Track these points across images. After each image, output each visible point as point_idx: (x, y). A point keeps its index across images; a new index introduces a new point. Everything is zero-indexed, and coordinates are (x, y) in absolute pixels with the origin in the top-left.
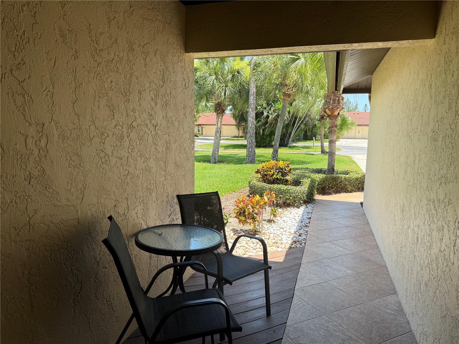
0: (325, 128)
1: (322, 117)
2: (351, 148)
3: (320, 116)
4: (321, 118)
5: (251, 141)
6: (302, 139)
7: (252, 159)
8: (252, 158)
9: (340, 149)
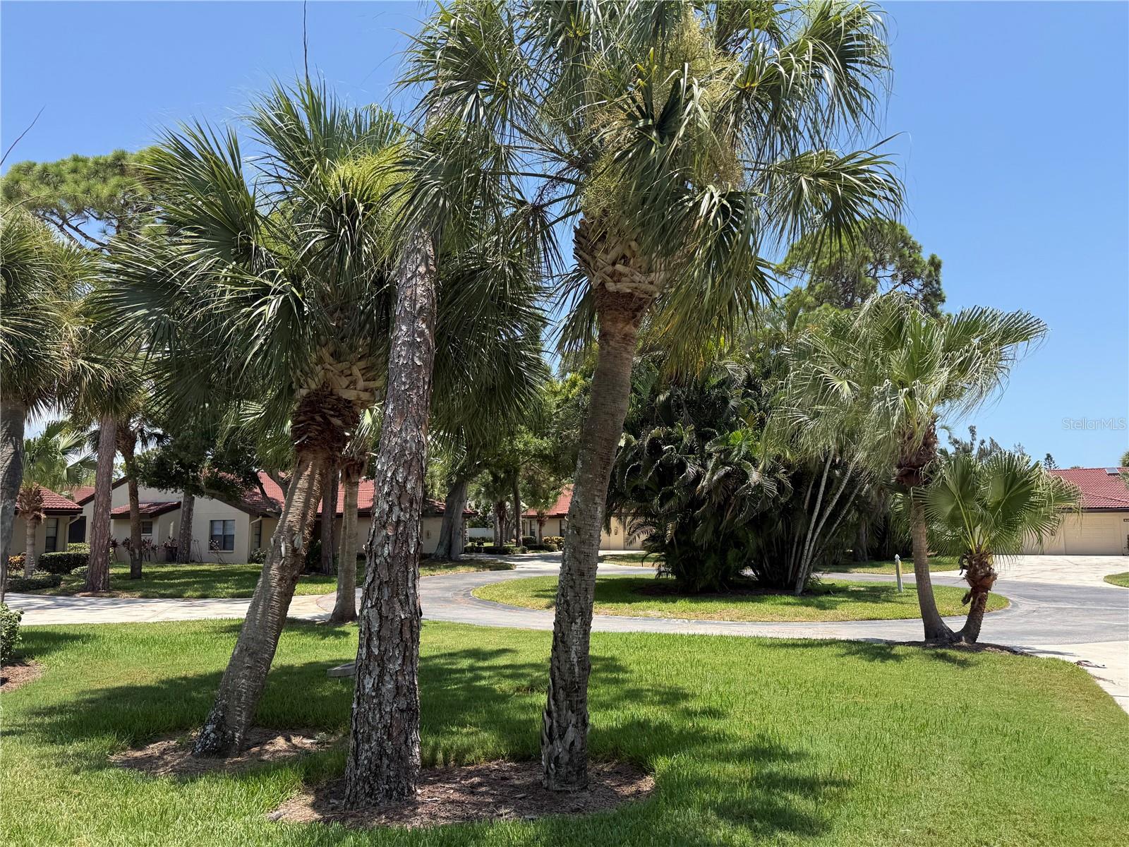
0: (929, 520)
1: (911, 473)
2: (1049, 593)
3: (899, 467)
4: (906, 476)
5: (380, 614)
6: (866, 558)
7: (381, 754)
8: (380, 744)
9: (1007, 601)
